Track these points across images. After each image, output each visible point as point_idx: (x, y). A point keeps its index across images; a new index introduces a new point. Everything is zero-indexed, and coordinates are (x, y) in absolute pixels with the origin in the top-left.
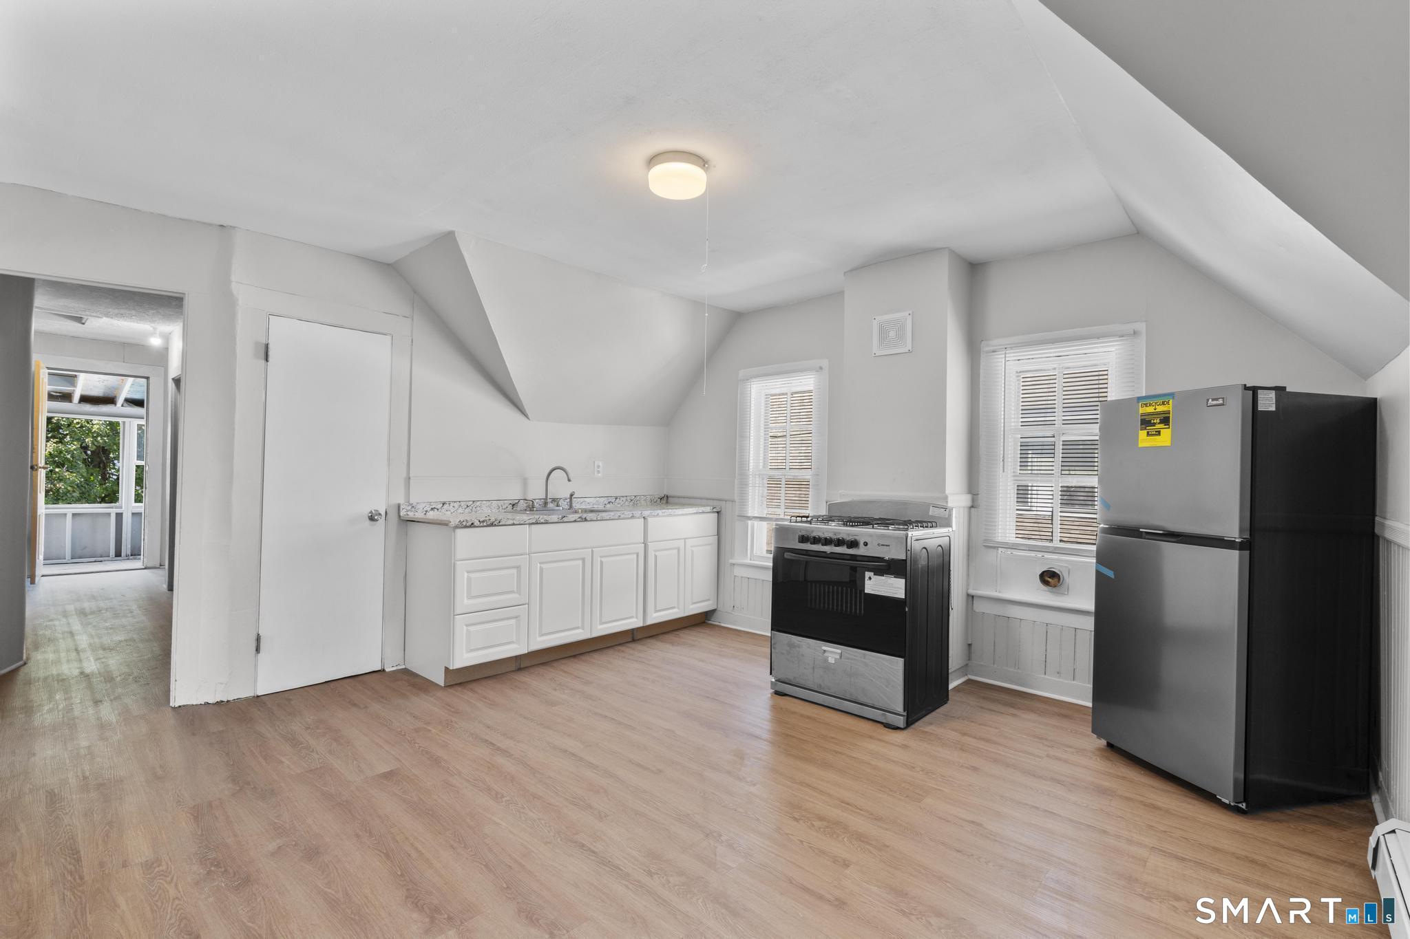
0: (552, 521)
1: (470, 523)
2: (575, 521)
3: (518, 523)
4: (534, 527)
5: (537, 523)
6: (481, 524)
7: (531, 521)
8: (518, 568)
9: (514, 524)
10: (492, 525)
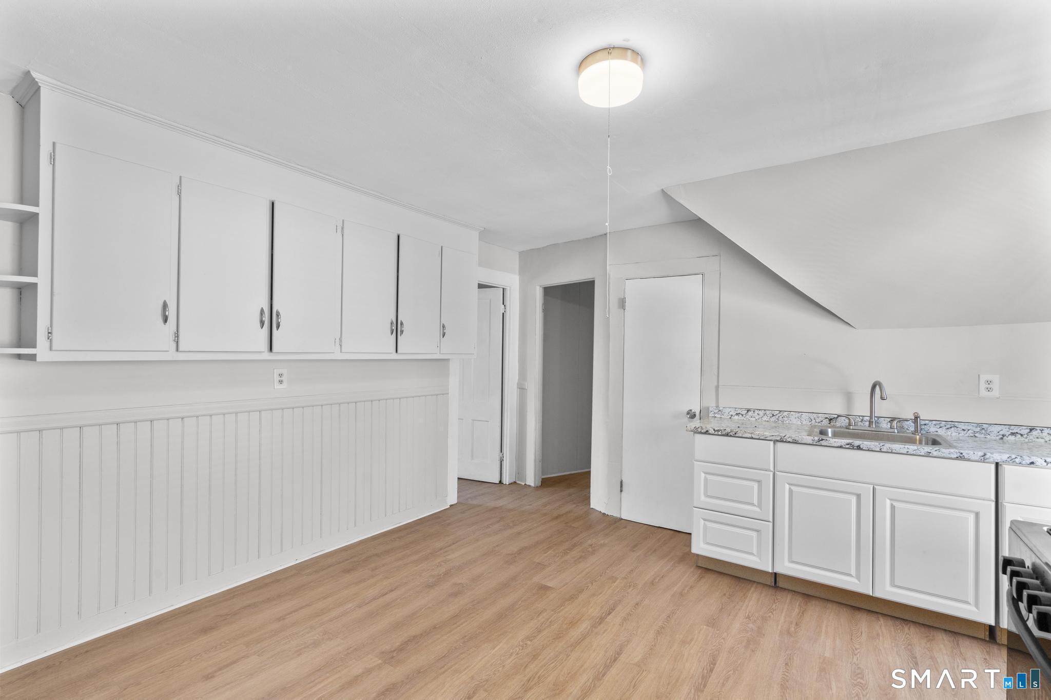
0: (803, 442)
1: (705, 431)
2: (841, 447)
3: (757, 437)
4: (779, 445)
5: (782, 441)
6: (716, 433)
7: (774, 438)
8: (759, 482)
9: (752, 438)
10: (727, 435)
